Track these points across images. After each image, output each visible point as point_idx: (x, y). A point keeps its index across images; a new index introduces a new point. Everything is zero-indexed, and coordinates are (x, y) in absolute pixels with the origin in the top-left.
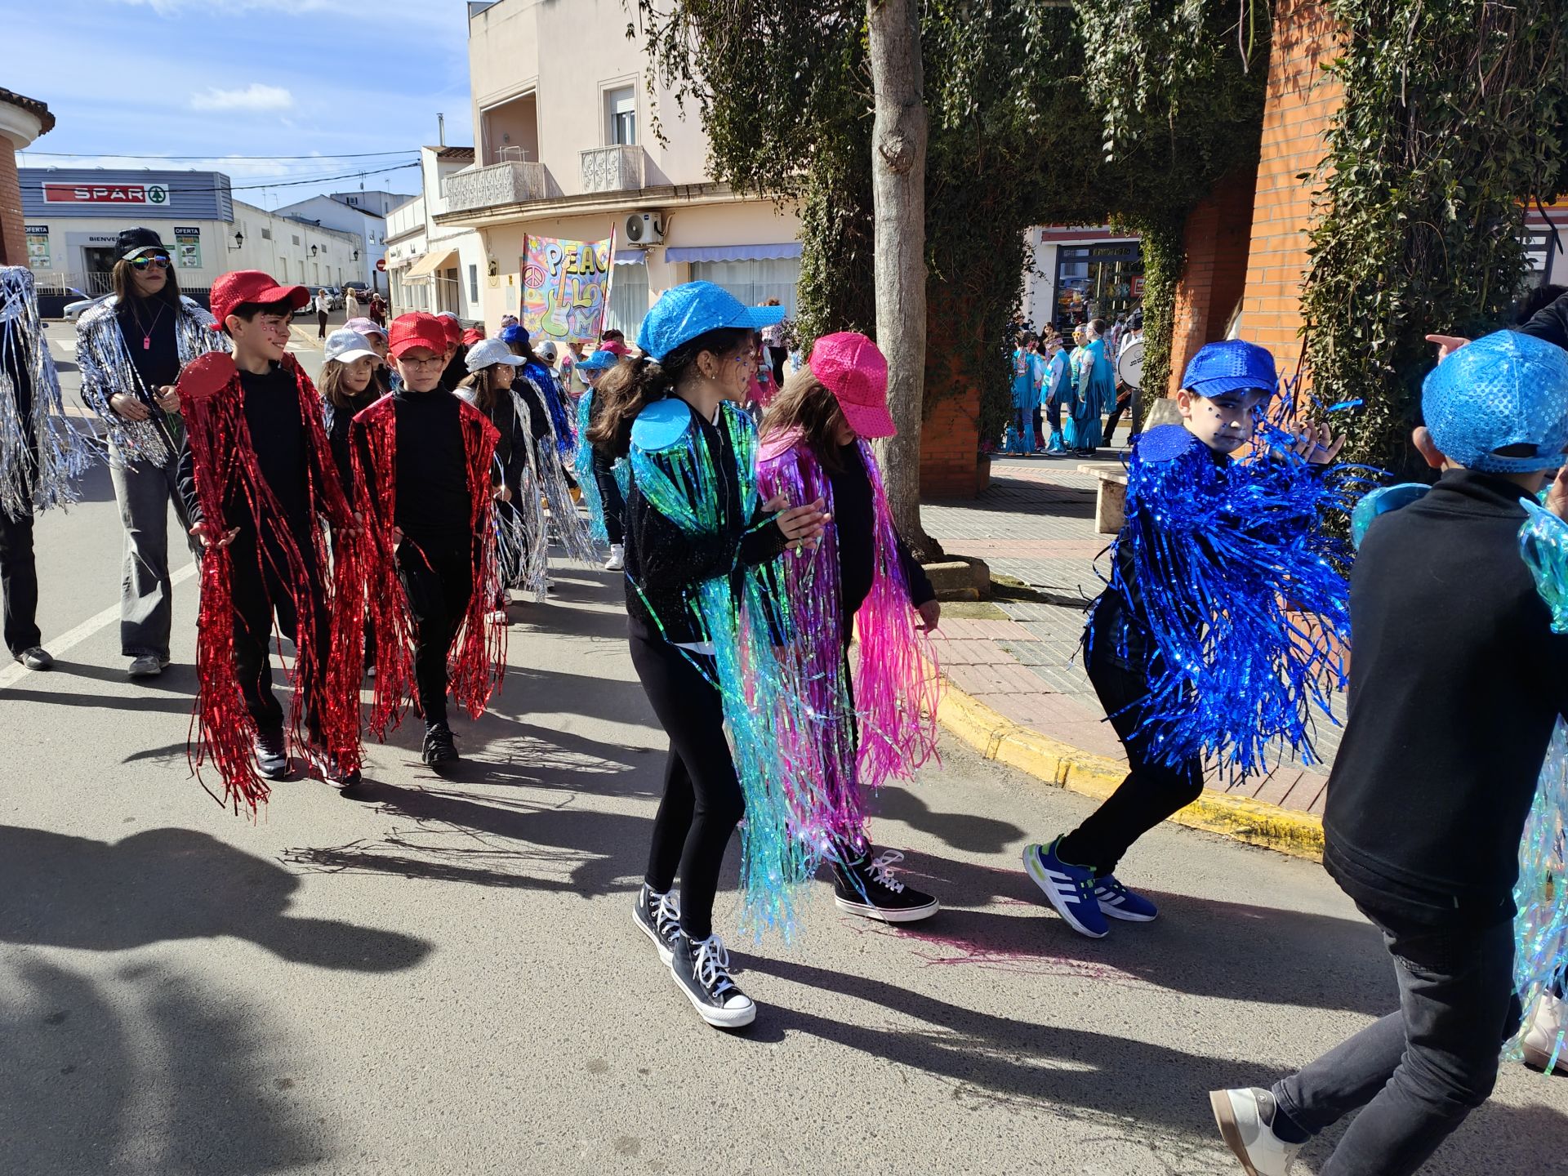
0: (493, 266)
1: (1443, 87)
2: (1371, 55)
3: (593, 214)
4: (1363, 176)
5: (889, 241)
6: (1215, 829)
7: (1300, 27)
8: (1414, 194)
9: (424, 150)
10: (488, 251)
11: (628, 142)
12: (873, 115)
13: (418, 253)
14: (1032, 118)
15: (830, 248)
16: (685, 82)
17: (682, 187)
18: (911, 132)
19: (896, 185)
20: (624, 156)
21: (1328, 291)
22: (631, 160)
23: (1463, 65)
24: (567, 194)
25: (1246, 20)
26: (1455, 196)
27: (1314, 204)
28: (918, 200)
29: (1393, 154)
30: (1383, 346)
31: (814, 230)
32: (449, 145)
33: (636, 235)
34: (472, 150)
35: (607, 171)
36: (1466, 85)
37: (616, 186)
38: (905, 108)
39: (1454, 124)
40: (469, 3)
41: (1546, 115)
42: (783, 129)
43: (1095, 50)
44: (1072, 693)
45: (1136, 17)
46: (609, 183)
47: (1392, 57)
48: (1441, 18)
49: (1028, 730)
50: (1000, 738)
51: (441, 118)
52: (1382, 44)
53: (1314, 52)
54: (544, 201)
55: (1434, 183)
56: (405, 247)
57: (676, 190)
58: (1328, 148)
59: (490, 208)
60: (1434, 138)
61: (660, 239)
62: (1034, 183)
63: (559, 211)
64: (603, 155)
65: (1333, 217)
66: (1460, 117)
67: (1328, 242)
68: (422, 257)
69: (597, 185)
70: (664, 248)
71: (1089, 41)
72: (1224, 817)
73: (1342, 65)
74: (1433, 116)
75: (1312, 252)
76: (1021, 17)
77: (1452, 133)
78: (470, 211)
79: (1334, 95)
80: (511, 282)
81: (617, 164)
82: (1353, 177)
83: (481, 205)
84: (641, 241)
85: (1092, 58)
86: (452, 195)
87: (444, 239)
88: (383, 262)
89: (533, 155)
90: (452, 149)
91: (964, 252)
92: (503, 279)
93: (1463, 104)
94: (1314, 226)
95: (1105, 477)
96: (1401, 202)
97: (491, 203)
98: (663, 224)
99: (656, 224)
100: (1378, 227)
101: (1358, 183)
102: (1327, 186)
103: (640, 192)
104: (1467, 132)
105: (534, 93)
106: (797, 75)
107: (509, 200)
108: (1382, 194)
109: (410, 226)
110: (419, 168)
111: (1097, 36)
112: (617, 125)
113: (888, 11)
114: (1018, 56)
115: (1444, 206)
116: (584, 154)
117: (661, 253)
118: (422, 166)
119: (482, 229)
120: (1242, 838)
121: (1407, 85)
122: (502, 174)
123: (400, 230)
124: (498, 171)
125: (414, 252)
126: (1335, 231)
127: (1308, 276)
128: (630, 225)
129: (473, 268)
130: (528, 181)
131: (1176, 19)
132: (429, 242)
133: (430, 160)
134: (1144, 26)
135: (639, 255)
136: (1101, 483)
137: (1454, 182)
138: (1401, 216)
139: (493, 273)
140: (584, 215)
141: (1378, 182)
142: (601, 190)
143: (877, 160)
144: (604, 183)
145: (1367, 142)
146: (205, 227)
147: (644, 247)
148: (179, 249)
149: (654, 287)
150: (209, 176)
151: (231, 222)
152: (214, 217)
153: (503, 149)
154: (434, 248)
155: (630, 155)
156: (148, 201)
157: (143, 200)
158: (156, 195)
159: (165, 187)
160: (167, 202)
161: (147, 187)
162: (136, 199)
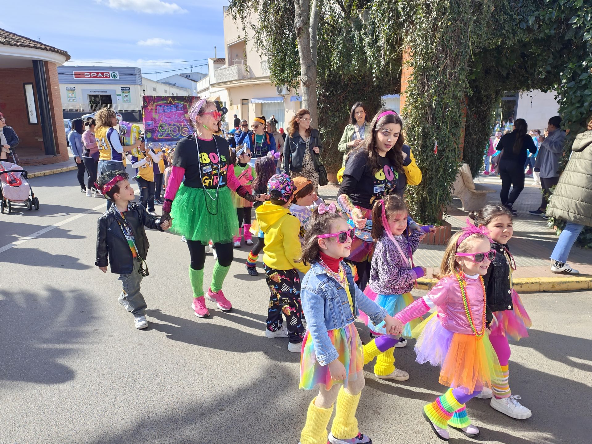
0: (231, 102)
1: (432, 70)
3: (265, 84)
8: (424, 100)
9: (209, 60)
10: (230, 96)
18: (310, 74)
19: (307, 90)
24: (257, 76)
26: (436, 101)
33: (280, 92)
34: (224, 59)
38: (309, 68)
39: (436, 80)
51: (215, 48)
54: (248, 79)
59: (230, 81)
60: (431, 84)
61: (289, 93)
63: (253, 83)
69: (267, 73)
70: (291, 96)
78: (223, 82)
80: (237, 108)
83: (227, 80)
84: (282, 93)
86: (217, 76)
87: (216, 92)
89: (245, 62)
90: (219, 59)
92: (235, 107)
97: (230, 80)
98: (290, 87)
99: (287, 87)
107: (236, 78)
109: (205, 87)
110: (207, 66)
113: (302, 38)
116: (262, 62)
117: (289, 98)
119: (228, 89)
122: (234, 68)
123: (202, 89)
128: (278, 88)
129: (225, 103)
130: (243, 71)
132: (211, 93)
133: (211, 63)
135: (281, 98)
139: (231, 105)
140: (262, 84)
146: (132, 87)
147: (283, 96)
148: (123, 95)
149: (287, 110)
150: (133, 69)
151: (141, 85)
152: (135, 84)
153: (235, 60)
154: (212, 95)
156: (111, 78)
157: (109, 78)
158: (114, 75)
159: (117, 73)
160: (118, 78)
161: (111, 73)
162: (106, 77)
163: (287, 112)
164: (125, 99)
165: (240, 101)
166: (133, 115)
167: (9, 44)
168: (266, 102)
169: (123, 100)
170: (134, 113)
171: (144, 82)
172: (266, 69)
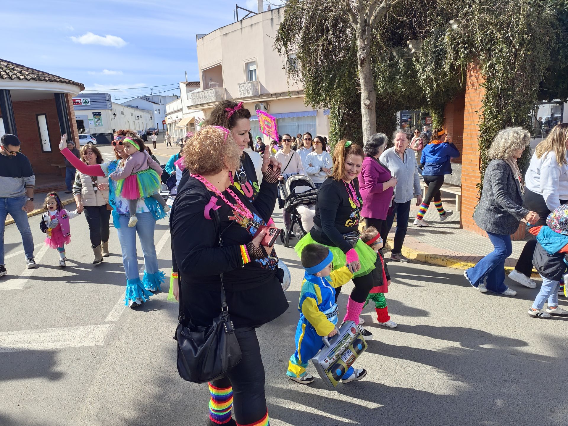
1: (509, 90)
2: (491, 82)
4: (491, 112)
5: (367, 126)
7: (474, 72)
8: (504, 116)
9: (181, 83)
11: (254, 80)
12: (361, 93)
13: (179, 118)
14: (403, 90)
15: (339, 121)
16: (298, 78)
17: (274, 94)
18: (372, 98)
19: (368, 112)
20: (253, 85)
21: (485, 140)
22: (256, 86)
23: (513, 85)
25: (461, 73)
26: (514, 116)
27: (479, 118)
28: (374, 116)
29: (498, 106)
31: (335, 117)
32: (189, 81)
34: (199, 82)
35: (248, 90)
36: (515, 90)
37: (251, 94)
38: (370, 92)
39: (513, 99)
40: (197, 35)
41: (534, 96)
42: (328, 92)
43: (421, 74)
44: (426, 242)
45: (432, 69)
46: (248, 93)
47: (497, 84)
49: (416, 250)
50: (410, 253)
51: (186, 72)
53: (477, 78)
55: (509, 113)
56: (174, 116)
57: (272, 95)
58: (482, 104)
59: (207, 103)
60: (508, 102)
61: (267, 111)
62: (401, 102)
64: (246, 85)
65: (484, 122)
66: (514, 97)
67: (484, 128)
68: (181, 119)
69: (244, 94)
71: (418, 72)
73: (484, 84)
74: (507, 97)
75: (480, 131)
76: (397, 63)
77: (512, 101)
78: (200, 104)
79: (483, 91)
81: (251, 87)
82: (489, 113)
83: (204, 102)
85: (420, 76)
86: (193, 99)
87: (189, 113)
88: (164, 121)
89: (221, 85)
90: (190, 82)
91: (379, 121)
93: (515, 94)
94: (480, 123)
96: (501, 118)
97: (208, 102)
98: (267, 106)
99: (265, 106)
100: (496, 124)
101: (490, 114)
102: (482, 114)
103: (260, 96)
104: (516, 101)
105: (221, 65)
106: (331, 76)
107: (214, 100)
108: (496, 116)
109: (176, 109)
111: (421, 71)
112: (250, 74)
113: (364, 67)
114: (397, 72)
115: (511, 118)
116: (239, 84)
118: (180, 88)
119: (203, 110)
121: (501, 89)
122: (211, 91)
123: (172, 110)
125: (177, 118)
126: (485, 126)
127: (479, 136)
128: (256, 107)
130: (220, 94)
131: (442, 70)
132: (184, 114)
133: (183, 87)
134: (433, 71)
137: (513, 113)
138: (501, 122)
141: (495, 113)
142: (246, 96)
143: (363, 106)
144: (247, 94)
145: (492, 104)
146: (103, 112)
148: (95, 120)
150: (104, 94)
151: (111, 110)
152: (106, 108)
153: (210, 84)
154: (185, 116)
155: (255, 84)
156: (83, 104)
157: (81, 104)
158: (86, 102)
159: (89, 99)
160: (89, 104)
161: (82, 99)
162: (78, 103)
164: (97, 124)
166: (106, 137)
167: (40, 80)
169: (95, 124)
170: (106, 136)
171: (114, 106)
172: (243, 90)
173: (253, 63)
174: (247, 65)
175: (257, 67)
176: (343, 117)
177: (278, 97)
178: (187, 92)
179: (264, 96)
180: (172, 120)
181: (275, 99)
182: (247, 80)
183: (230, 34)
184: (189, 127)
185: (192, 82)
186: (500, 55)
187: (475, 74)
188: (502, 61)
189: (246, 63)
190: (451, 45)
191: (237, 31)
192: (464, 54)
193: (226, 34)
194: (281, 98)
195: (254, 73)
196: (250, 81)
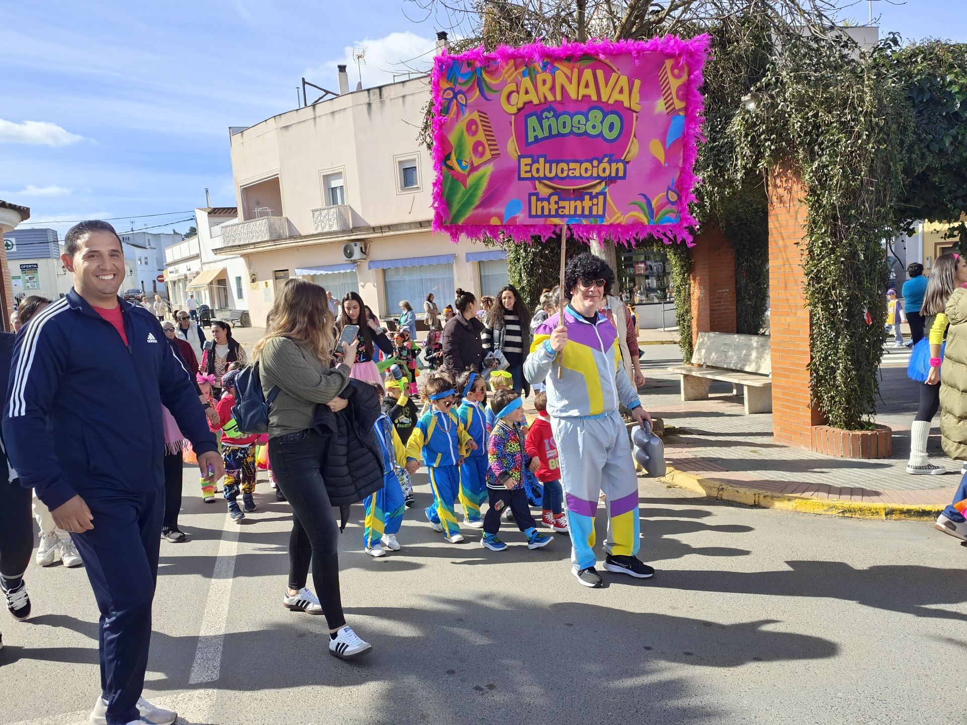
0: (254, 277)
2: (820, 196)
3: (321, 244)
4: (824, 244)
6: (829, 513)
7: (781, 181)
8: (845, 250)
9: (197, 211)
10: (250, 268)
11: (339, 203)
13: (194, 270)
15: (528, 267)
17: (377, 227)
20: (339, 211)
21: (816, 290)
22: (344, 213)
24: (303, 234)
26: (862, 250)
27: (802, 254)
30: (842, 311)
31: (519, 260)
33: (349, 255)
34: (235, 208)
35: (329, 220)
36: (860, 207)
37: (335, 228)
39: (856, 222)
40: (230, 128)
46: (331, 226)
48: (848, 183)
51: (207, 191)
52: (825, 192)
53: (788, 190)
54: (288, 238)
55: (852, 245)
56: (182, 269)
57: (374, 229)
58: (805, 232)
59: (254, 244)
60: (849, 227)
61: (364, 256)
63: (298, 244)
64: (326, 211)
65: (813, 260)
66: (858, 220)
67: (813, 271)
68: (198, 273)
69: (323, 228)
70: (367, 261)
72: (832, 508)
73: (807, 199)
74: (847, 219)
75: (807, 275)
77: (856, 226)
78: (239, 246)
79: (804, 212)
80: (267, 286)
81: (335, 216)
82: (819, 244)
83: (247, 242)
84: (353, 259)
86: (225, 236)
87: (216, 261)
88: (162, 276)
89: (278, 211)
90: (215, 209)
92: (261, 284)
93: (858, 215)
94: (804, 262)
95: (684, 372)
96: (841, 253)
97: (254, 241)
98: (366, 248)
99: (361, 248)
100: (834, 264)
101: (822, 247)
102: (807, 247)
103: (351, 231)
104: (861, 225)
105: (278, 178)
107: (266, 238)
109: (186, 255)
110: (194, 221)
112: (332, 194)
115: (858, 254)
116: (314, 211)
117: (365, 265)
118: (196, 219)
119: (243, 256)
120: (841, 515)
121: (839, 206)
122: (261, 224)
123: (178, 257)
124: (258, 222)
125: (190, 270)
126: (814, 267)
127: (806, 284)
128: (345, 250)
129: (239, 279)
130: (277, 227)
131: (726, 177)
132: (203, 264)
133: (202, 218)
135: (352, 266)
136: (682, 376)
137: (860, 244)
139: (253, 281)
140: (315, 245)
141: (831, 246)
142: (326, 230)
144: (327, 227)
145: (823, 230)
146: (41, 263)
147: (355, 262)
148: (24, 278)
149: (362, 283)
150: (44, 231)
152: (47, 256)
153: (258, 210)
154: (206, 267)
155: (342, 210)
158: (7, 244)
159: (13, 240)
160: (14, 249)
163: (363, 287)
164: (29, 284)
165: (271, 274)
168: (323, 272)
169: (24, 285)
172: (321, 221)
173: (338, 175)
174: (327, 178)
175: (345, 181)
176: (533, 260)
177: (385, 232)
178: (211, 225)
179: (360, 231)
180: (177, 275)
181: (380, 235)
182: (328, 204)
183: (294, 126)
184: (215, 286)
185: (219, 209)
186: (835, 151)
187: (785, 185)
188: (838, 160)
189: (324, 176)
190: (746, 135)
191: (307, 122)
192: (770, 149)
193: (287, 127)
194: (391, 233)
195: (338, 191)
196: (332, 206)
